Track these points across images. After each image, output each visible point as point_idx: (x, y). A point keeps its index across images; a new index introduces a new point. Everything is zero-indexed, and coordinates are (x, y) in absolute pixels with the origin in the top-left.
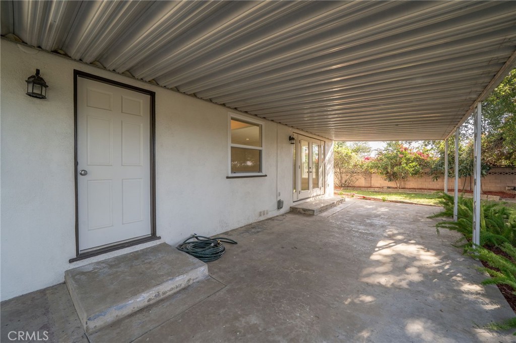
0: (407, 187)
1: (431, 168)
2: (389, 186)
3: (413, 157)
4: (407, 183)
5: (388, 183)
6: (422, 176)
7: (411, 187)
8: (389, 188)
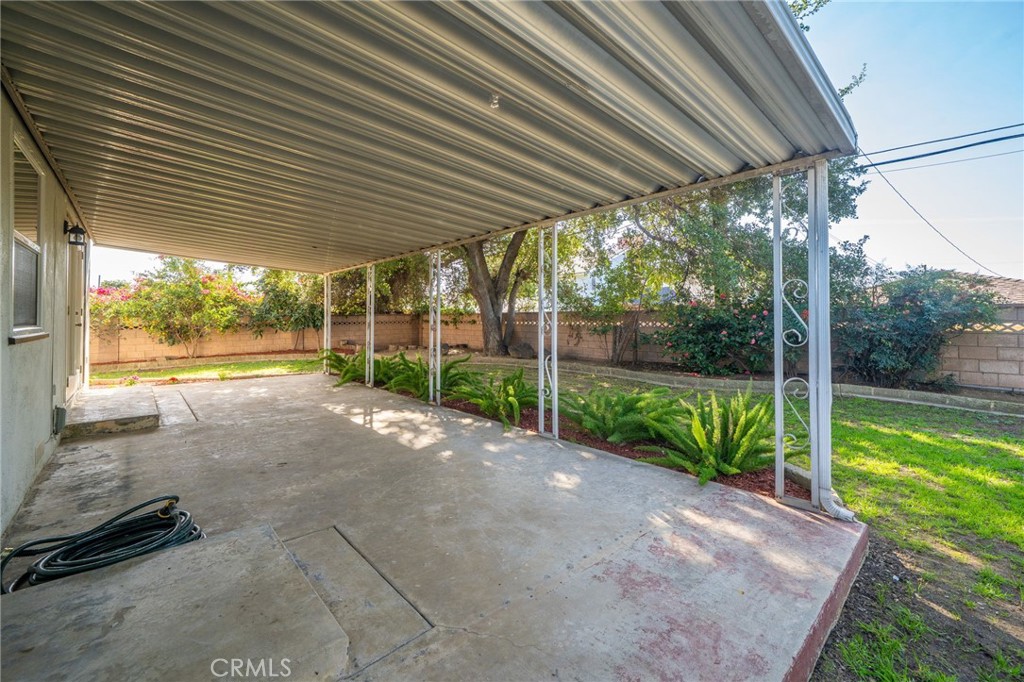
0: (205, 353)
1: (252, 317)
2: (171, 354)
3: (223, 294)
4: (206, 345)
5: (166, 350)
6: (236, 331)
7: (214, 353)
8: (169, 358)
